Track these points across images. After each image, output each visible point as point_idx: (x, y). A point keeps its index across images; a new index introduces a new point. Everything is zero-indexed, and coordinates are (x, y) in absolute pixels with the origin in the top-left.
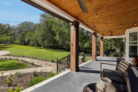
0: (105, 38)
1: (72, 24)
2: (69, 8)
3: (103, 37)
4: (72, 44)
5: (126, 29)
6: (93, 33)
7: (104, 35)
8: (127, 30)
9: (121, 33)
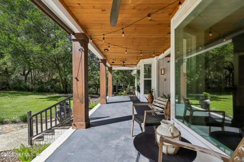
0: (113, 69)
1: (75, 38)
2: (78, 5)
3: (111, 67)
4: (76, 78)
5: (141, 59)
6: (101, 60)
7: (114, 64)
8: (141, 61)
9: (134, 63)
